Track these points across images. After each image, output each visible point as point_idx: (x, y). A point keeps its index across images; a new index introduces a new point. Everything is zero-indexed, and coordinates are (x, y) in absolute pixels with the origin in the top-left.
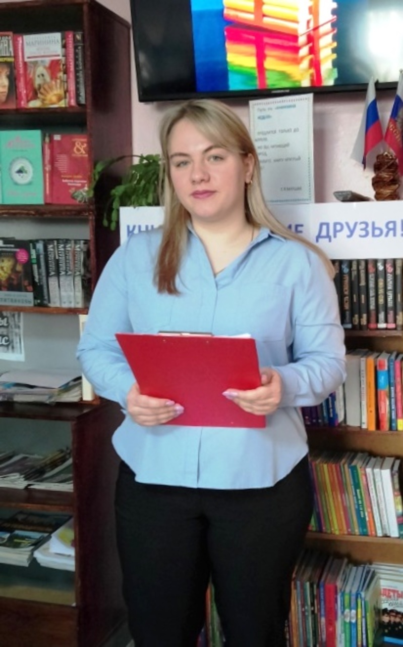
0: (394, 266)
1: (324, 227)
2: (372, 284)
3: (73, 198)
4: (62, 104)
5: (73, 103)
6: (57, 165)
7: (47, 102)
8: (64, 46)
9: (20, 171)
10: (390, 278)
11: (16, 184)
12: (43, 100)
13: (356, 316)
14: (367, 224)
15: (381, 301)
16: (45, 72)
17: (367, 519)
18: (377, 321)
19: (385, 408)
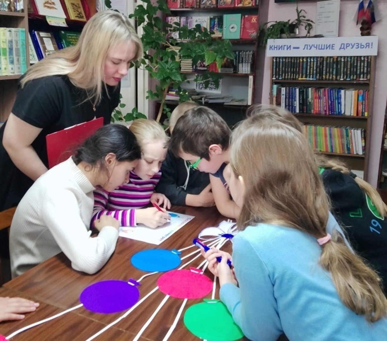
0: (368, 59)
1: (343, 45)
2: (359, 65)
3: (250, 36)
4: (250, 5)
5: (254, 4)
6: (245, 25)
7: (245, 4)
9: (232, 28)
11: (231, 32)
12: (243, 4)
14: (358, 44)
15: (362, 70)
17: (351, 148)
18: (360, 78)
19: (360, 108)
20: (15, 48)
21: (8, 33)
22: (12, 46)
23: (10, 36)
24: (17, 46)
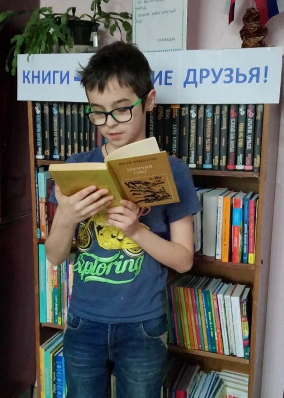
0: (255, 112)
1: (192, 73)
2: (232, 129)
10: (250, 122)
13: (217, 157)
14: (231, 71)
15: (241, 144)
17: (216, 339)
18: (236, 163)
19: (238, 242)
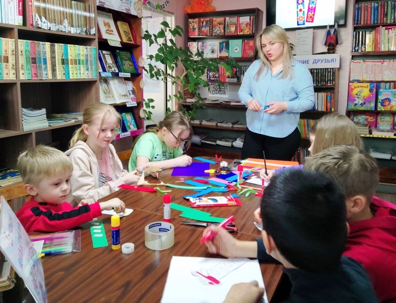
0: (333, 70)
1: (315, 60)
2: (327, 75)
3: (249, 55)
4: (249, 33)
5: (251, 33)
6: (245, 48)
7: (244, 33)
8: (250, 19)
9: (236, 49)
10: (332, 72)
11: (235, 52)
13: (322, 83)
14: (326, 60)
15: (329, 79)
16: (245, 26)
18: (328, 84)
19: (329, 105)
20: (90, 60)
21: (85, 50)
22: (87, 58)
23: (86, 52)
24: (91, 58)
